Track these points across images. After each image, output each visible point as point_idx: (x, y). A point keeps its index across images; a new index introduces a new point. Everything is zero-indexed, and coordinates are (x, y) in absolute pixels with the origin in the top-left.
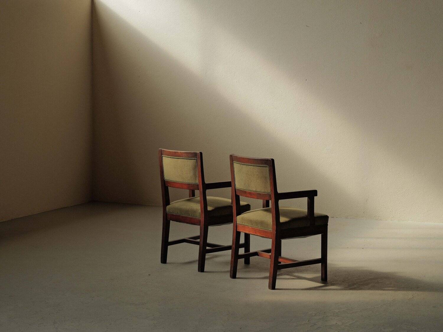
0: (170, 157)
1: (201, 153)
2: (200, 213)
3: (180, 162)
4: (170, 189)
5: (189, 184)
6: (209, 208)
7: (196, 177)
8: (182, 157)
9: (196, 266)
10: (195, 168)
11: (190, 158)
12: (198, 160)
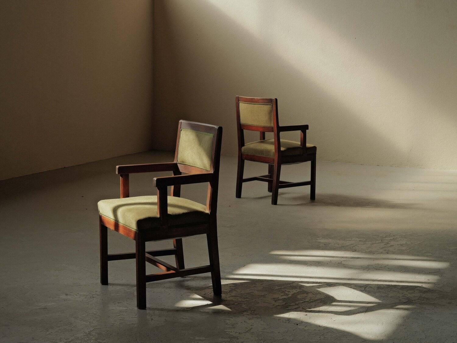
0: (246, 103)
1: (276, 100)
2: (273, 153)
3: (256, 107)
4: (245, 131)
5: (264, 127)
6: (282, 149)
7: (271, 121)
8: (258, 103)
9: (270, 200)
10: (270, 112)
11: (266, 104)
12: (273, 105)
